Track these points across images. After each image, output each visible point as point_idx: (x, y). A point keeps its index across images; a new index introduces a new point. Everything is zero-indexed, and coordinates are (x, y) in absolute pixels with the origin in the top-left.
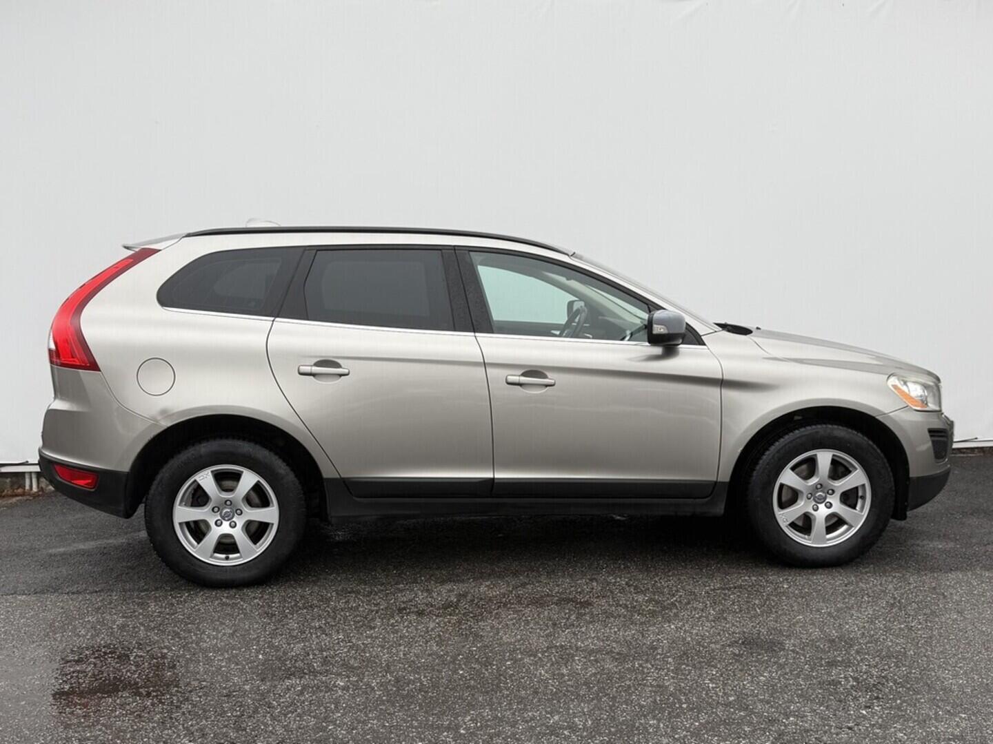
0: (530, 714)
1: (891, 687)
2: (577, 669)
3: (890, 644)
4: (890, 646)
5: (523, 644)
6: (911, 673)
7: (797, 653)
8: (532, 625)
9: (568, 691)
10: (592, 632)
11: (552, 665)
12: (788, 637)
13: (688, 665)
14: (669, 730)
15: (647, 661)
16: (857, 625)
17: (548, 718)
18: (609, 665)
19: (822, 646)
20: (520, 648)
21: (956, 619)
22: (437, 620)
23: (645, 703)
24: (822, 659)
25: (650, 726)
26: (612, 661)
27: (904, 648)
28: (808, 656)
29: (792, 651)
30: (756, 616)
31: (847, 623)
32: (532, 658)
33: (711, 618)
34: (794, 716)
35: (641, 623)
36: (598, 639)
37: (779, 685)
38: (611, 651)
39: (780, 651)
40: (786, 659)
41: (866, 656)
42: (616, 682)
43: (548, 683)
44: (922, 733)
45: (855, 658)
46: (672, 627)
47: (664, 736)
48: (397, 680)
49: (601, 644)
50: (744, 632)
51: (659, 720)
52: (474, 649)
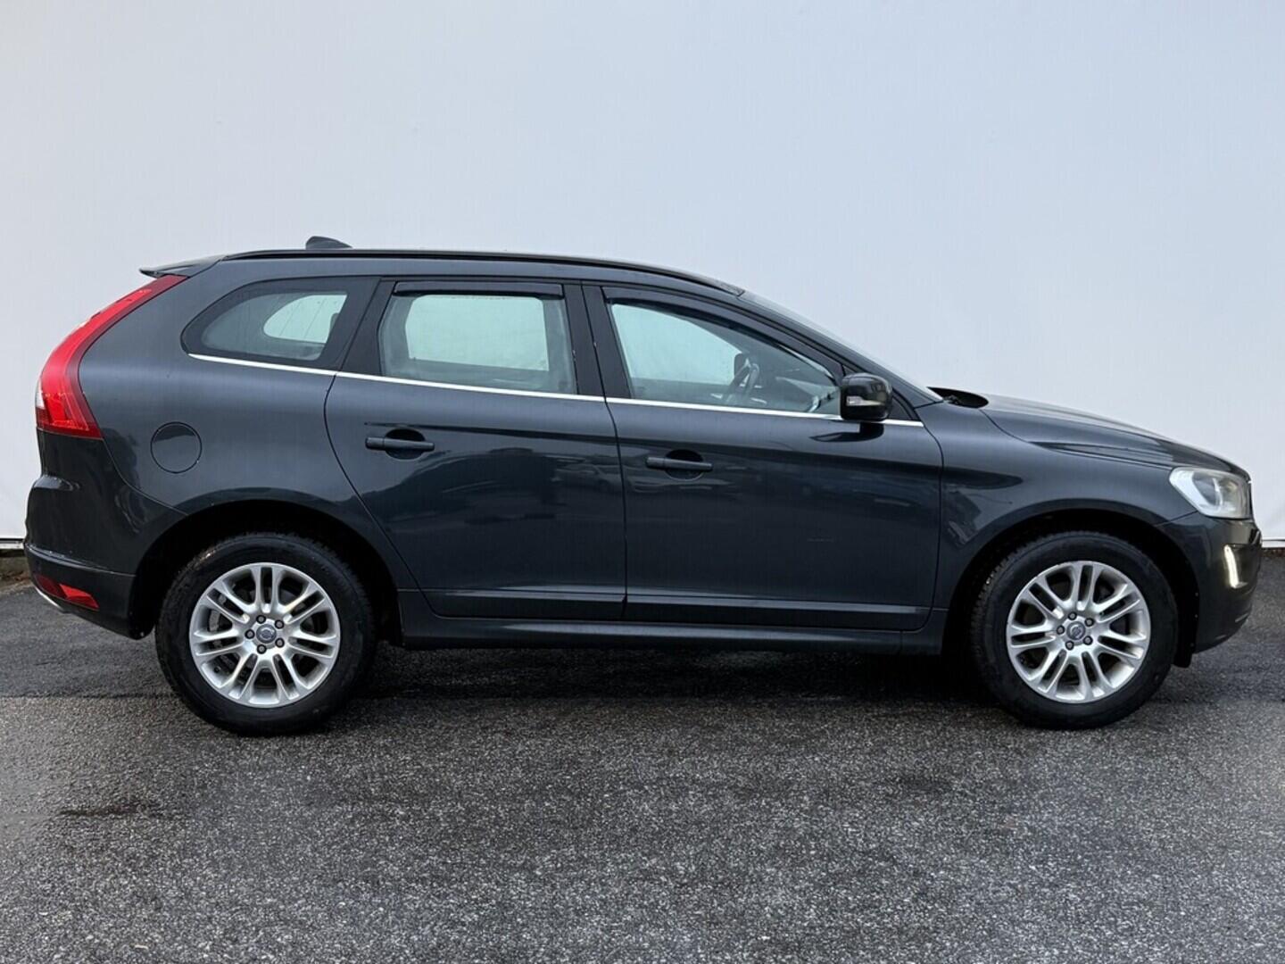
0: (623, 855)
1: (1075, 840)
2: (689, 805)
3: (1085, 788)
4: (1084, 792)
5: (628, 774)
6: (1103, 823)
7: (966, 795)
8: (643, 752)
9: (673, 830)
10: (715, 762)
11: (660, 799)
12: (958, 776)
13: (826, 805)
14: (788, 880)
15: (776, 799)
16: (1048, 764)
17: (644, 860)
18: (729, 801)
19: (998, 789)
20: (624, 779)
21: (1176, 761)
22: (528, 743)
23: (765, 848)
24: (994, 803)
25: (767, 874)
26: (734, 797)
27: (1101, 795)
28: (978, 799)
29: (961, 793)
30: (924, 749)
31: (1036, 762)
32: (636, 791)
33: (867, 750)
34: (945, 869)
35: (779, 754)
36: (722, 770)
37: (934, 832)
38: (736, 786)
39: (945, 792)
40: (951, 801)
41: (1052, 803)
42: (735, 822)
43: (651, 820)
44: (1100, 895)
45: (1037, 804)
46: (817, 759)
47: (781, 886)
48: (469, 811)
49: (725, 777)
50: (905, 769)
51: (778, 868)
52: (568, 777)
